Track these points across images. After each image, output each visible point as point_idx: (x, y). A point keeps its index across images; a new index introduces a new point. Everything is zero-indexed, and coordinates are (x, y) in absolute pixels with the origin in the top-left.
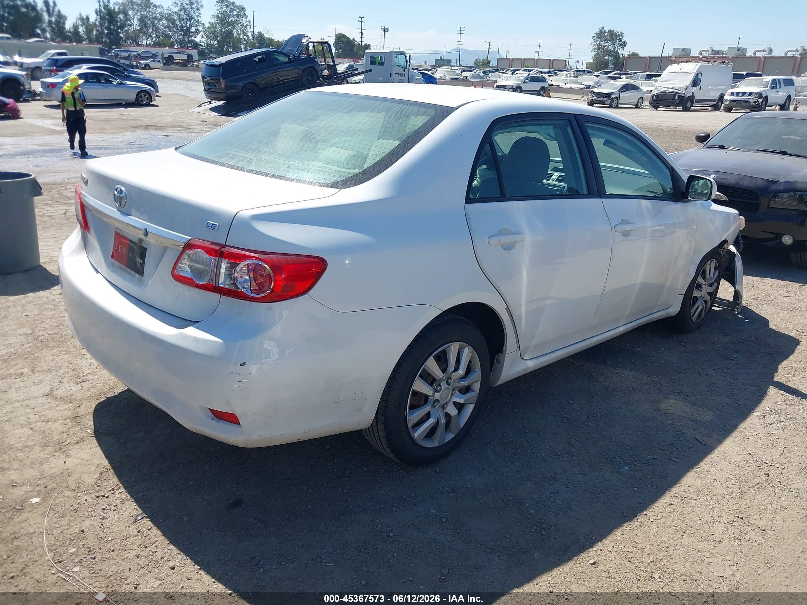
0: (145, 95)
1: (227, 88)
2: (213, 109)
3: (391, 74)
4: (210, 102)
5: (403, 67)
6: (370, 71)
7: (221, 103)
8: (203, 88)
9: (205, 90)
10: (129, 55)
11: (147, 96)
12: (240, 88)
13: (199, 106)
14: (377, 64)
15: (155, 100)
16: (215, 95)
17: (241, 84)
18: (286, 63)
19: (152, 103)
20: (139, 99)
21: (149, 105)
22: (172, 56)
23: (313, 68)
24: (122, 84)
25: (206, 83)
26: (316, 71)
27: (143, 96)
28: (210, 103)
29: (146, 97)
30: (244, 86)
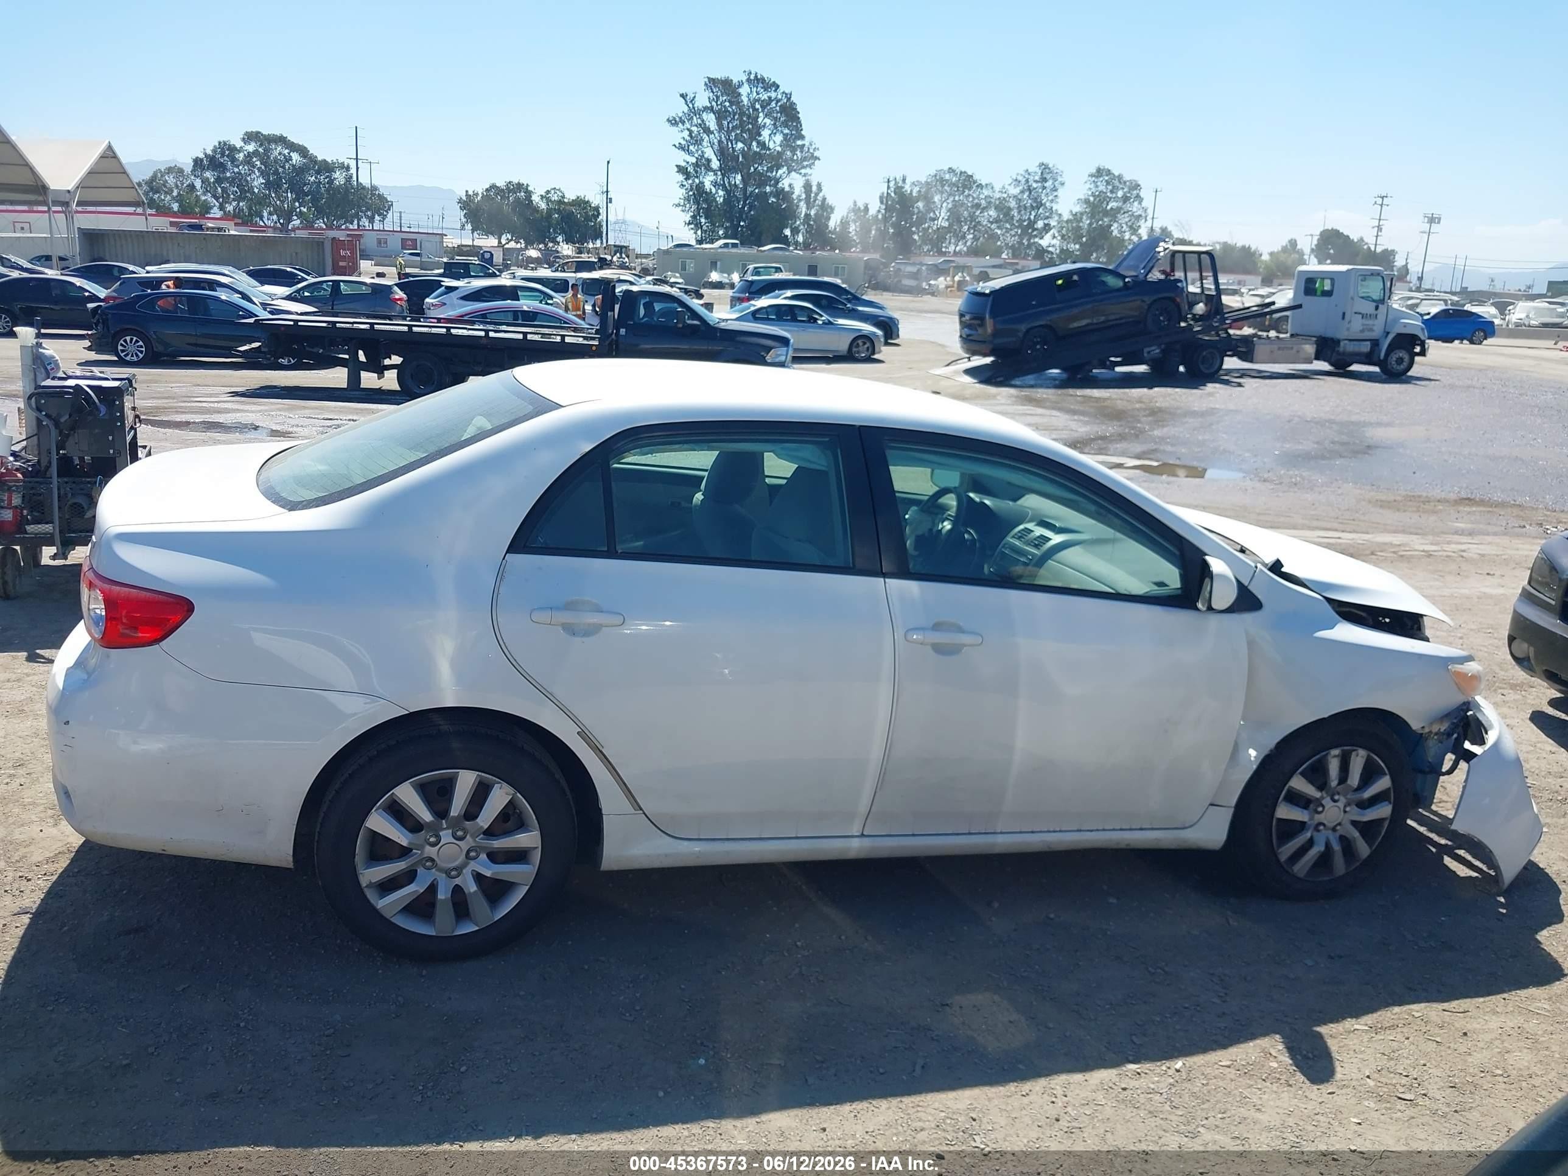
0: (864, 343)
1: (996, 334)
2: (969, 372)
3: (1344, 314)
4: (969, 358)
5: (1374, 301)
6: (1300, 306)
7: (989, 360)
8: (959, 334)
9: (961, 336)
10: (918, 270)
11: (868, 344)
12: (1021, 335)
13: (948, 365)
14: (1319, 293)
15: (880, 352)
16: (976, 347)
17: (1023, 327)
18: (1119, 290)
19: (876, 356)
20: (854, 349)
21: (869, 360)
22: (986, 272)
23: (1173, 300)
24: (830, 323)
25: (963, 325)
26: (1178, 306)
27: (861, 344)
28: (969, 360)
29: (866, 346)
30: (1028, 331)
